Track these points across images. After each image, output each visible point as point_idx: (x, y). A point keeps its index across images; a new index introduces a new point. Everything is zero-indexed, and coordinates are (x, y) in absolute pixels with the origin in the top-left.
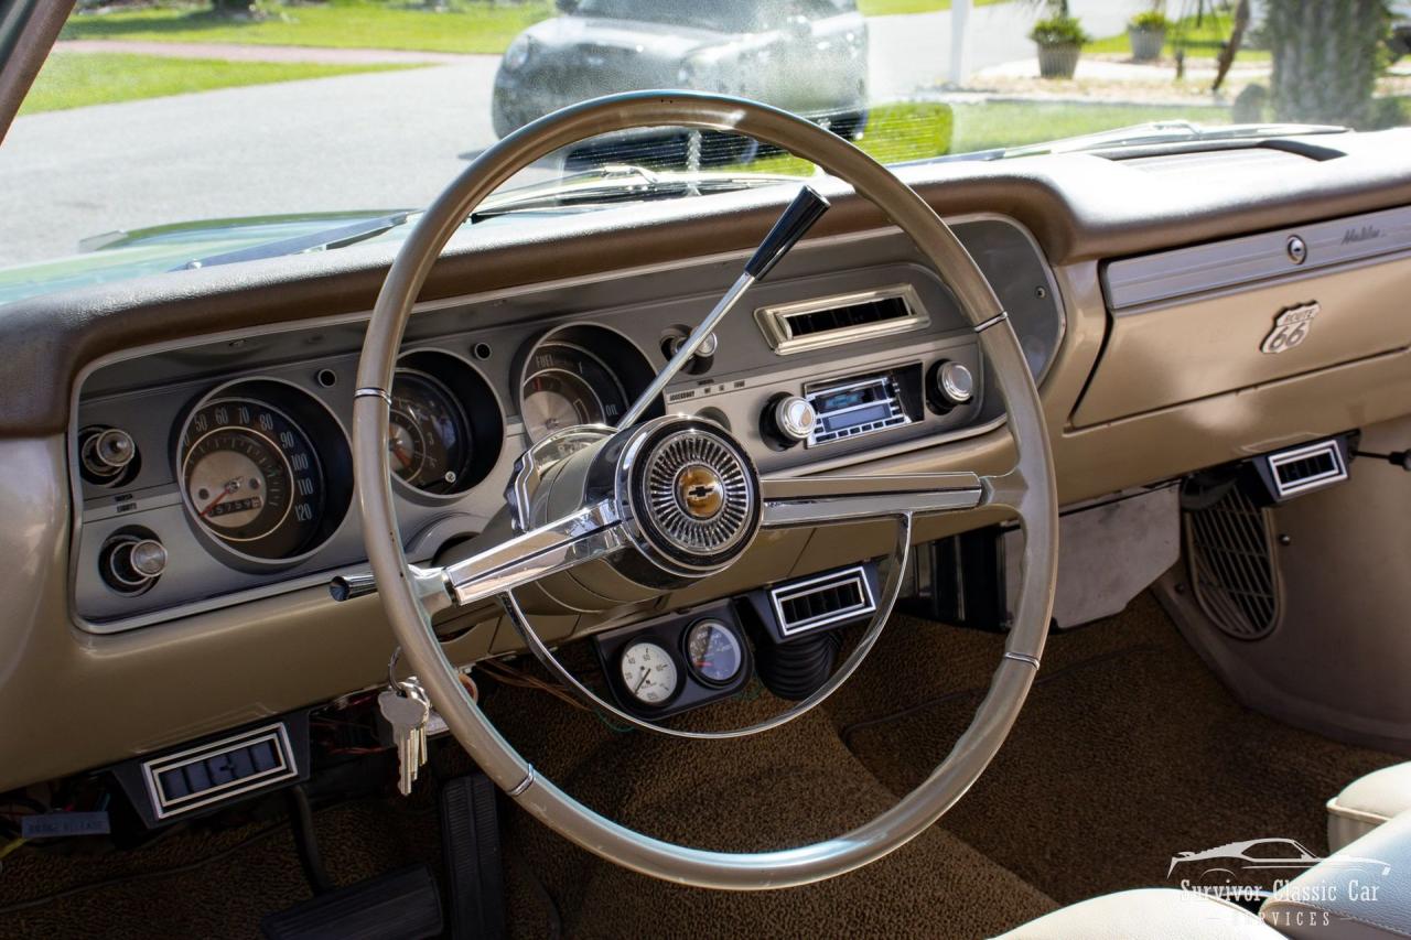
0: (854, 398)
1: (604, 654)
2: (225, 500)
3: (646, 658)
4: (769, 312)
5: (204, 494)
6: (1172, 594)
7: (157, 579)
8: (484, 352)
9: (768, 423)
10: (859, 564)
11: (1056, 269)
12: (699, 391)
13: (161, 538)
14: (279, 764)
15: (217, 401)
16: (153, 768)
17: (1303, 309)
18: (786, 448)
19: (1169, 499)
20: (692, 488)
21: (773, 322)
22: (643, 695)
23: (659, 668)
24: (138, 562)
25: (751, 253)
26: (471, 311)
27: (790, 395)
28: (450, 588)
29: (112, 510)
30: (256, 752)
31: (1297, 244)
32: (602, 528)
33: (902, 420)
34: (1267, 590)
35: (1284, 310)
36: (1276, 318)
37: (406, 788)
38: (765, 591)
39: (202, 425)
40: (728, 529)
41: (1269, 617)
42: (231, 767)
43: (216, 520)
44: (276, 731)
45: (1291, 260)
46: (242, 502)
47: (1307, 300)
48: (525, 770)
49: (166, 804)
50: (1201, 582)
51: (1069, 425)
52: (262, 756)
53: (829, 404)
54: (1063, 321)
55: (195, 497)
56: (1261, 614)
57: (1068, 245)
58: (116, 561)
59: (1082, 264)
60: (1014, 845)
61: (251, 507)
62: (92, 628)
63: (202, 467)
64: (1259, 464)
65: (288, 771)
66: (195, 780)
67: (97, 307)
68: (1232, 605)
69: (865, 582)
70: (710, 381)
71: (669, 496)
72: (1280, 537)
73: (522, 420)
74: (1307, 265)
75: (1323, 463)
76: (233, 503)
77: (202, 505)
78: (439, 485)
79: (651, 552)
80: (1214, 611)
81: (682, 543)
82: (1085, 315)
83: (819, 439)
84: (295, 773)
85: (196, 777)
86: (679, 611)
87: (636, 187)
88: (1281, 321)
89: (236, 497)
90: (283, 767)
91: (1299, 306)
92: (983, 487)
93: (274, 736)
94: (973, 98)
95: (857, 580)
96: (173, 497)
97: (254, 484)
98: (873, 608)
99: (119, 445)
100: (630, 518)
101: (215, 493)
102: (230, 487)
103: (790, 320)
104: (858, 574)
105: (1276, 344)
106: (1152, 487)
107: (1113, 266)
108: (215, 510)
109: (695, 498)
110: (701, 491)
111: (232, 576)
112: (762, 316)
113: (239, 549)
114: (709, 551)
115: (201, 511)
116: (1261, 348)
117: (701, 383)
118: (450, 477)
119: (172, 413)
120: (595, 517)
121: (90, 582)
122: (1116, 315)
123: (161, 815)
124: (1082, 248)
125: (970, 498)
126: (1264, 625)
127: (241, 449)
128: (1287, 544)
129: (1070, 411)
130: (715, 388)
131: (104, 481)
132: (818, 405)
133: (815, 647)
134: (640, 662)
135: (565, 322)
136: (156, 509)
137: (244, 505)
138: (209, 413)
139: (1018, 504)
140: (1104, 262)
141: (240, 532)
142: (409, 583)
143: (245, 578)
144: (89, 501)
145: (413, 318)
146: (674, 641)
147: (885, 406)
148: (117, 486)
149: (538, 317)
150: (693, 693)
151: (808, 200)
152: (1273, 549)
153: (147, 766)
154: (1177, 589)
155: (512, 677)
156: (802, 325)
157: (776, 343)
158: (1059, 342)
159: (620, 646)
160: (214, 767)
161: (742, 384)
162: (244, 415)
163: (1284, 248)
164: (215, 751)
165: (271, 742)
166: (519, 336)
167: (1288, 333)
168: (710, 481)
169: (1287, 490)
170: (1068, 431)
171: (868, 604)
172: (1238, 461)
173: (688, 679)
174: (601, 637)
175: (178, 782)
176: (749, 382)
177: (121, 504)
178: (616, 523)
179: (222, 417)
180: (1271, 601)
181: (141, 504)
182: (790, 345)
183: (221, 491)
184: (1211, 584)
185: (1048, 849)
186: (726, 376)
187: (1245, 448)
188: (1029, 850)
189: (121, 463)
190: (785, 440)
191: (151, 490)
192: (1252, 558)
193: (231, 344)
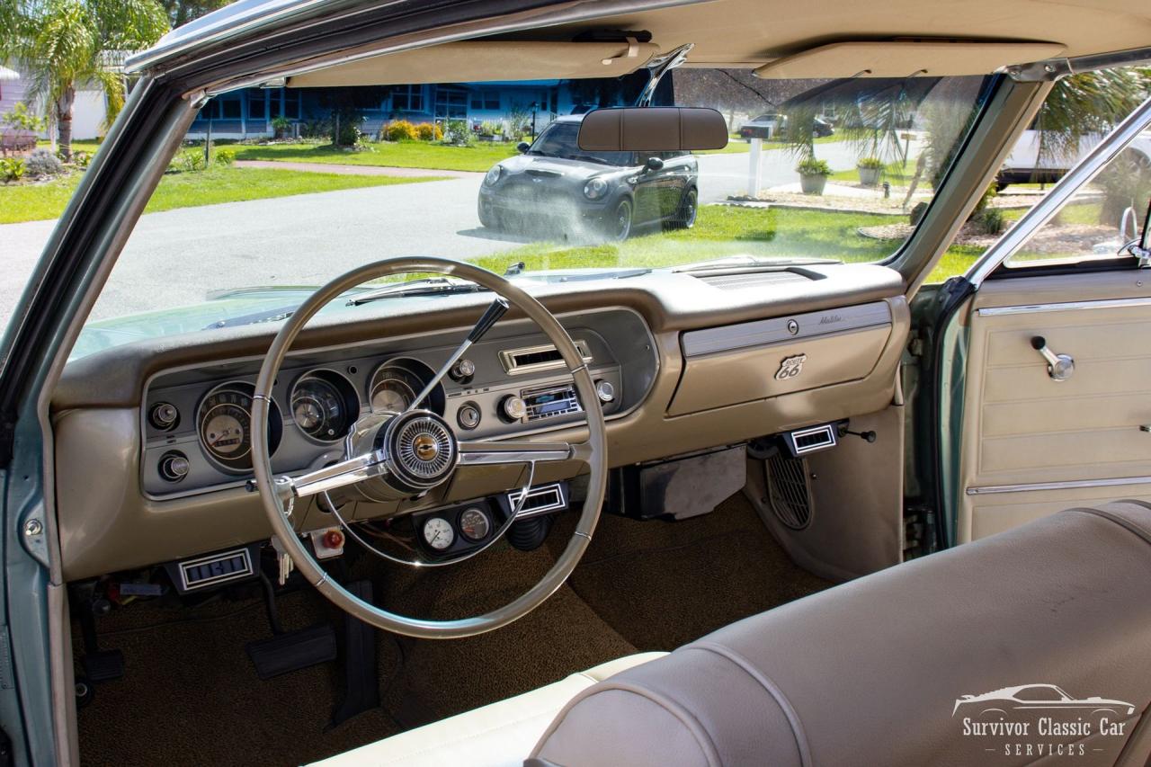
0: (552, 397)
1: (416, 523)
2: (223, 439)
3: (438, 526)
4: (506, 353)
5: (213, 436)
6: (760, 503)
7: (185, 475)
8: (354, 370)
9: (501, 412)
10: (558, 482)
11: (656, 336)
12: (464, 393)
13: (188, 457)
14: (244, 568)
15: (220, 392)
16: (183, 566)
17: (797, 358)
18: (511, 422)
19: (740, 453)
20: (421, 445)
21: (507, 359)
22: (435, 545)
23: (445, 531)
24: (175, 467)
25: (472, 327)
26: (349, 351)
27: (513, 395)
28: (294, 489)
29: (165, 442)
30: (234, 562)
31: (794, 324)
32: (378, 463)
33: (576, 409)
34: (806, 503)
35: (786, 358)
36: (782, 362)
37: (282, 582)
38: (504, 494)
39: (213, 402)
40: (440, 464)
41: (807, 518)
42: (221, 568)
43: (218, 449)
44: (244, 552)
45: (789, 332)
46: (231, 440)
47: (800, 353)
48: (321, 574)
49: (189, 583)
50: (774, 497)
51: (666, 415)
52: (237, 563)
53: (538, 400)
54: (658, 362)
55: (208, 437)
56: (803, 515)
57: (662, 322)
58: (164, 468)
59: (668, 334)
60: (656, 633)
61: (235, 443)
62: (152, 498)
63: (211, 424)
64: (786, 437)
65: (249, 571)
66: (215, 571)
67: (157, 349)
68: (788, 509)
69: (559, 491)
70: (471, 388)
71: (410, 449)
72: (811, 475)
73: (369, 405)
74: (799, 334)
75: (823, 437)
76: (226, 441)
77: (211, 441)
78: (324, 436)
79: (400, 476)
80: (781, 515)
81: (414, 472)
82: (672, 358)
83: (530, 419)
84: (252, 572)
85: (204, 571)
86: (455, 502)
87: (445, 287)
88: (784, 364)
89: (229, 437)
90: (246, 570)
91: (795, 356)
92: (571, 450)
93: (242, 554)
94: (760, 205)
95: (556, 490)
96: (194, 438)
97: (237, 432)
98: (564, 505)
99: (169, 412)
100: (390, 459)
101: (218, 435)
102: (226, 432)
103: (517, 358)
104: (556, 488)
105: (783, 375)
106: (729, 447)
107: (687, 335)
108: (217, 443)
109: (422, 450)
110: (426, 447)
111: (221, 476)
112: (502, 355)
113: (225, 464)
114: (428, 476)
115: (211, 443)
116: (775, 377)
117: (466, 389)
118: (331, 432)
119: (197, 398)
120: (374, 457)
121: (152, 476)
122: (687, 360)
123: (186, 589)
124: (669, 325)
125: (563, 455)
126: (804, 521)
127: (232, 414)
128: (815, 478)
129: (666, 406)
130: (473, 391)
131: (163, 428)
132: (528, 402)
133: (533, 524)
134: (435, 528)
135: (399, 356)
136: (187, 443)
137: (232, 442)
138: (217, 397)
139: (588, 458)
140: (682, 332)
141: (229, 455)
142: (272, 487)
143: (228, 477)
144: (150, 438)
145: (286, 359)
146: (454, 517)
147: (568, 402)
148: (170, 430)
149: (384, 353)
150: (461, 544)
151: (496, 304)
152: (808, 481)
153: (180, 565)
154: (762, 500)
155: (377, 532)
156: (522, 360)
157: (508, 369)
158: (656, 373)
159: (425, 518)
160: (214, 568)
161: (487, 390)
162: (234, 398)
163: (786, 327)
164: (214, 560)
165: (241, 557)
166: (372, 363)
167: (789, 370)
168: (430, 442)
169: (799, 451)
170: (666, 418)
171: (561, 503)
172: (774, 435)
173: (459, 537)
174: (414, 514)
175: (195, 574)
176: (491, 389)
177: (169, 440)
178: (383, 461)
179: (223, 399)
180: (807, 509)
181: (178, 440)
182: (515, 370)
183: (221, 435)
184: (778, 499)
185: (674, 636)
186: (479, 385)
187: (780, 428)
188: (663, 636)
189: (170, 420)
190: (510, 419)
191: (184, 433)
192: (798, 485)
193: (222, 366)
